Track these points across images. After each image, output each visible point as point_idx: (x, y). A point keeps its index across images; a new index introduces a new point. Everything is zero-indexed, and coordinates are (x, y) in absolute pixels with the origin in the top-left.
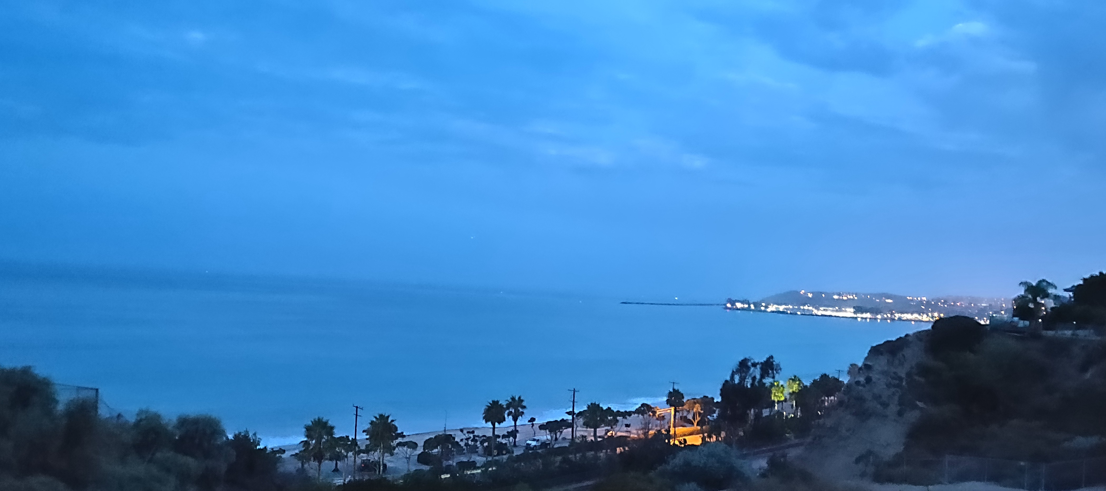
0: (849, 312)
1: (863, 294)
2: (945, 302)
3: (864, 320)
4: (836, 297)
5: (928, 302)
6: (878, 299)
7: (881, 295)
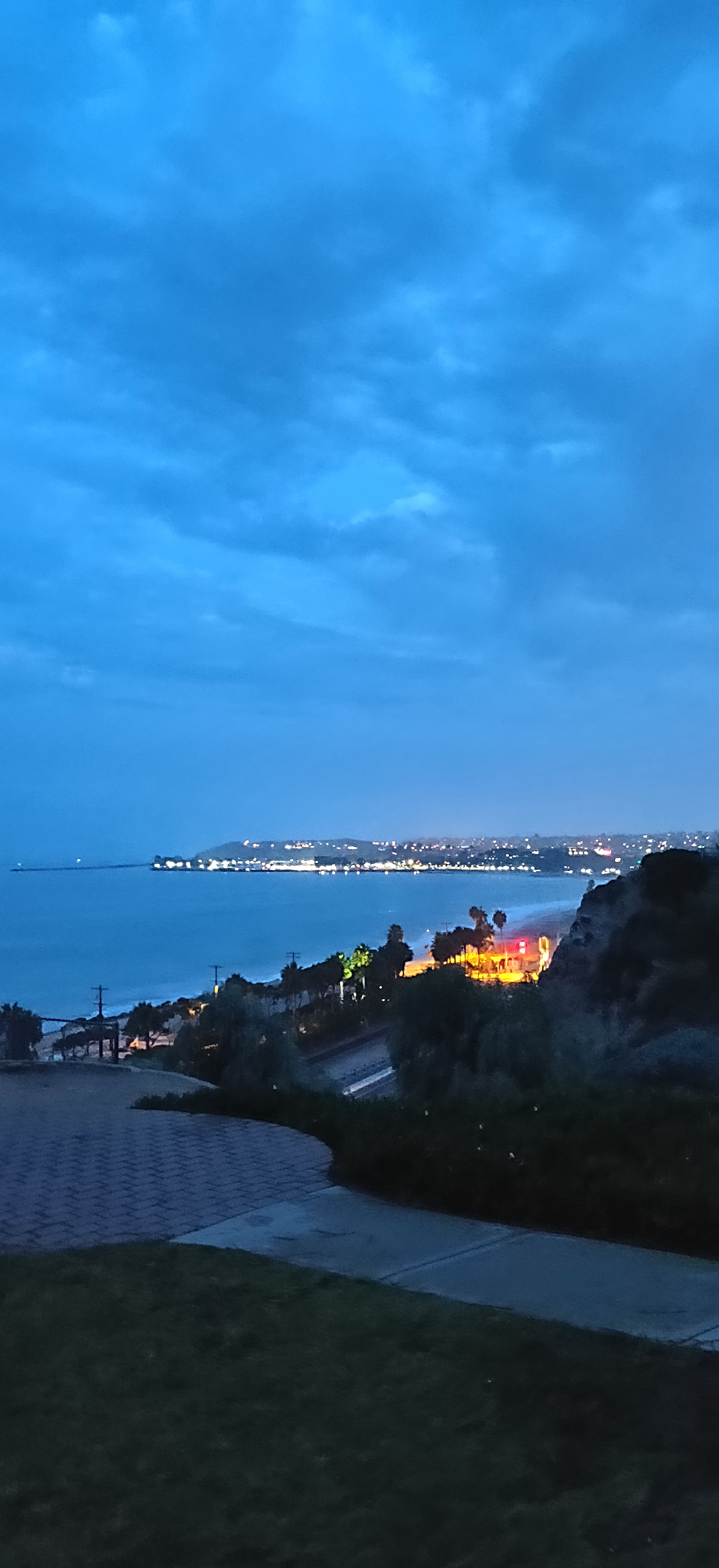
0: (309, 865)
1: (321, 841)
2: (419, 846)
3: (328, 873)
4: (288, 847)
5: (400, 848)
6: (339, 847)
7: (341, 842)
